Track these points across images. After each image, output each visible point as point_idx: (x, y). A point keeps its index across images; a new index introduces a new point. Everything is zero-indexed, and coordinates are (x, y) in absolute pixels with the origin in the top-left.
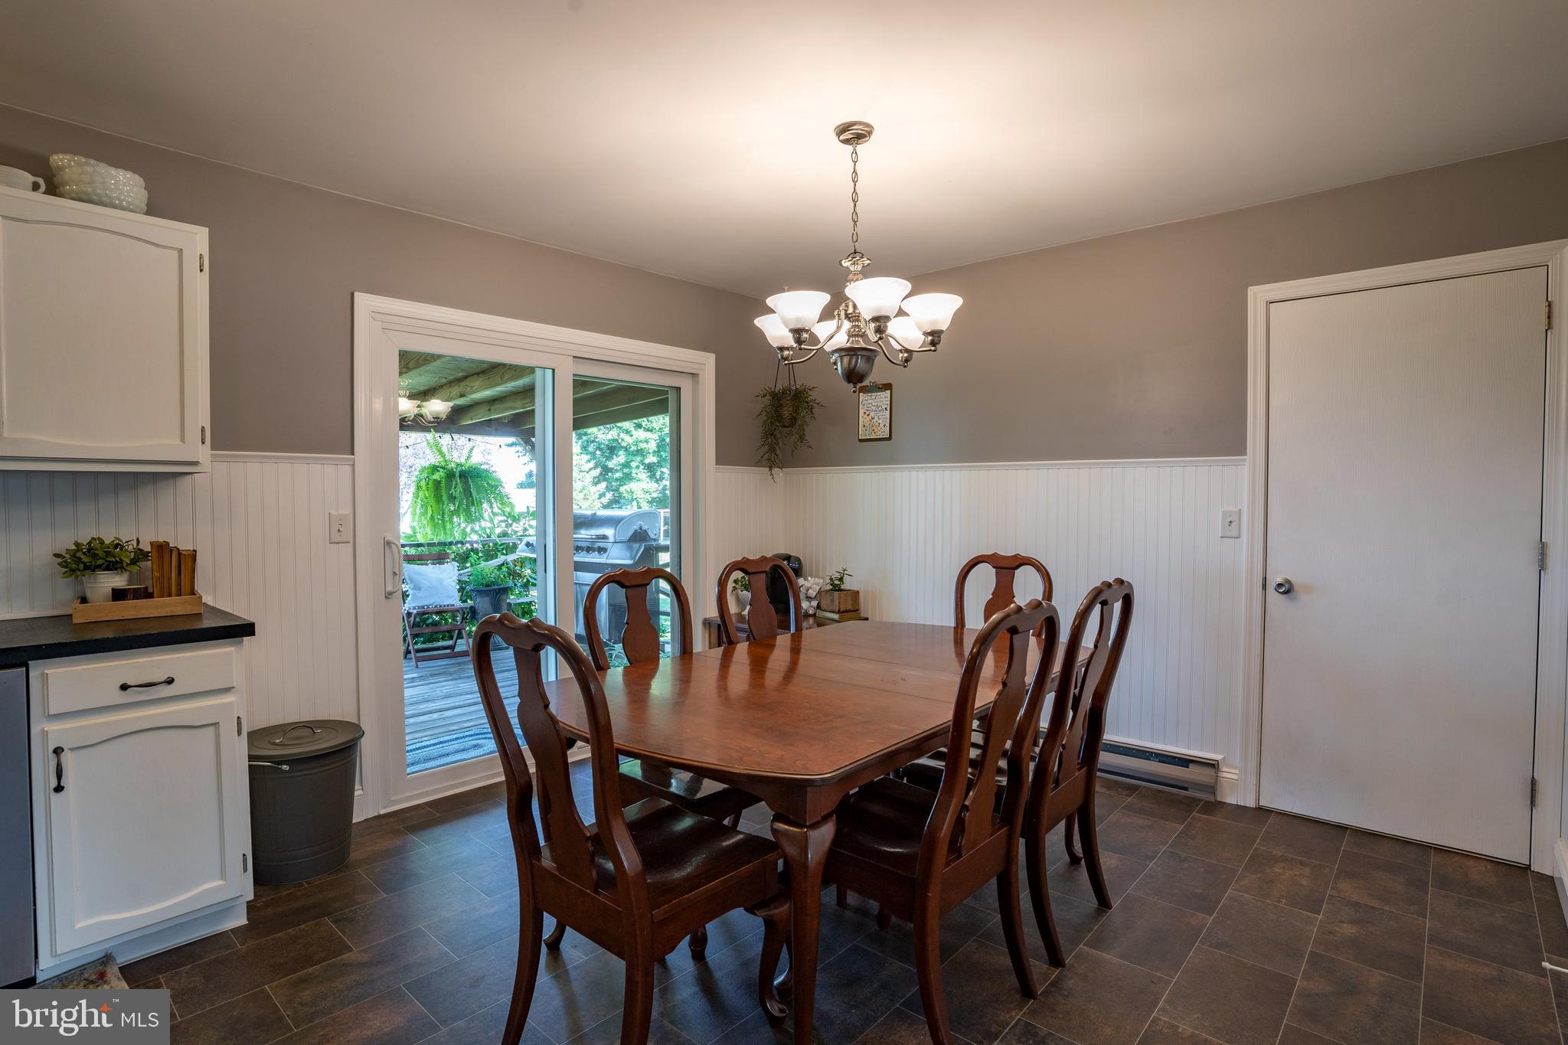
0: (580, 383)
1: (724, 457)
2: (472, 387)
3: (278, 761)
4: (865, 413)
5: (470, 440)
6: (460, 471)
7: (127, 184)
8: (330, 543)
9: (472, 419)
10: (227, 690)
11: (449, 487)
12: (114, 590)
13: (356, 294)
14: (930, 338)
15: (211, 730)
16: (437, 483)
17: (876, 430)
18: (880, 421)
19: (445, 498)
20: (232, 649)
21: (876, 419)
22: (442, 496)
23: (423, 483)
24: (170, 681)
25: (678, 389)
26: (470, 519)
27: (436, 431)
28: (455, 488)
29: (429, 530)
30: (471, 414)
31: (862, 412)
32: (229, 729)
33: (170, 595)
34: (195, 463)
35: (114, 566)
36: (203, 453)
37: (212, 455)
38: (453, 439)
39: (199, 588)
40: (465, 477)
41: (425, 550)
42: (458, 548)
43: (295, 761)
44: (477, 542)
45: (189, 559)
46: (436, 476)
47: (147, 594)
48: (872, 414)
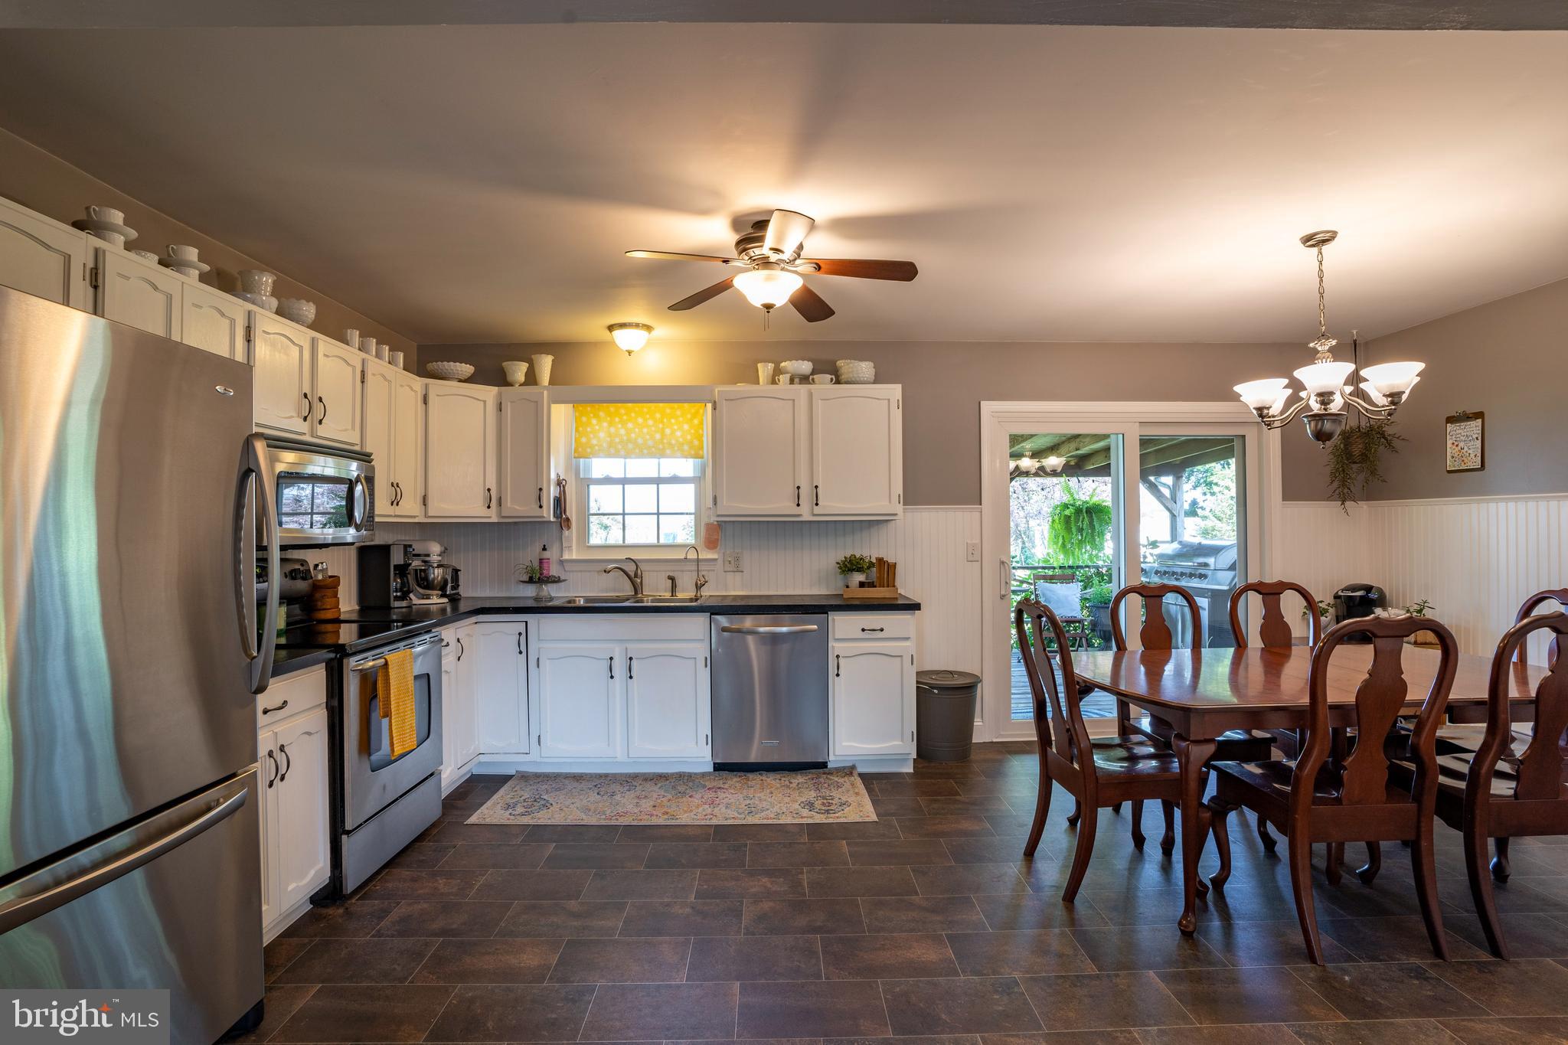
0: (1145, 442)
1: (1291, 493)
2: (1084, 443)
3: (933, 687)
4: (1453, 444)
5: (1093, 481)
6: (1086, 508)
7: (866, 369)
8: (968, 561)
9: (1093, 464)
10: (907, 639)
11: (1077, 521)
12: (860, 582)
13: (982, 402)
14: (1389, 399)
15: (899, 659)
16: (1068, 518)
17: (1465, 461)
18: (1470, 452)
19: (1074, 530)
20: (909, 617)
21: (1466, 449)
22: (1071, 528)
23: (1056, 517)
24: (882, 630)
25: (1244, 437)
26: (1094, 546)
27: (1067, 476)
28: (1082, 521)
29: (1062, 556)
30: (1092, 461)
31: (1449, 442)
32: (907, 660)
33: (884, 587)
34: (896, 514)
35: (860, 570)
36: (899, 509)
37: (904, 509)
38: (1079, 482)
39: (898, 583)
40: (1091, 513)
41: (1058, 572)
42: (1086, 571)
43: (941, 688)
44: (1102, 567)
45: (892, 567)
46: (1067, 512)
47: (872, 585)
48: (1462, 444)
